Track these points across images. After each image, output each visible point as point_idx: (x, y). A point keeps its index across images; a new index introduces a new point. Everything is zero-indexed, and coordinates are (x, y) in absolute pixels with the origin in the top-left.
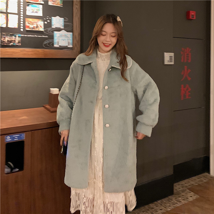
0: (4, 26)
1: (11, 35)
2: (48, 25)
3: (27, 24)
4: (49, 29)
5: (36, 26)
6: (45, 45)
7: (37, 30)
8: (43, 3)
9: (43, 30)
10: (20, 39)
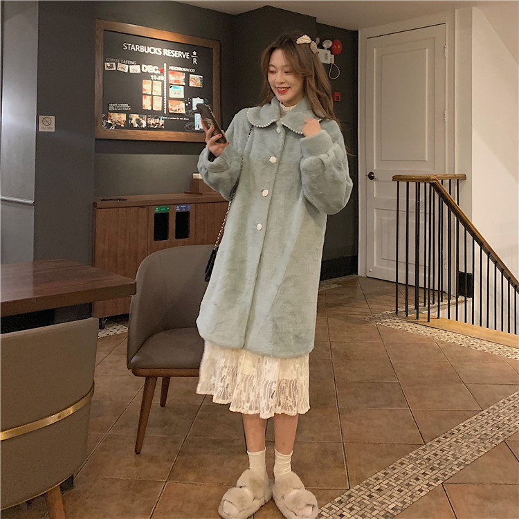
0: (150, 109)
1: (156, 118)
2: (189, 107)
3: (170, 106)
4: (191, 111)
5: (178, 108)
6: (187, 128)
7: (179, 112)
8: (184, 84)
9: (184, 112)
10: (163, 121)
